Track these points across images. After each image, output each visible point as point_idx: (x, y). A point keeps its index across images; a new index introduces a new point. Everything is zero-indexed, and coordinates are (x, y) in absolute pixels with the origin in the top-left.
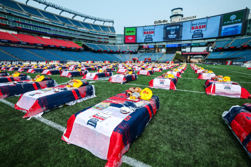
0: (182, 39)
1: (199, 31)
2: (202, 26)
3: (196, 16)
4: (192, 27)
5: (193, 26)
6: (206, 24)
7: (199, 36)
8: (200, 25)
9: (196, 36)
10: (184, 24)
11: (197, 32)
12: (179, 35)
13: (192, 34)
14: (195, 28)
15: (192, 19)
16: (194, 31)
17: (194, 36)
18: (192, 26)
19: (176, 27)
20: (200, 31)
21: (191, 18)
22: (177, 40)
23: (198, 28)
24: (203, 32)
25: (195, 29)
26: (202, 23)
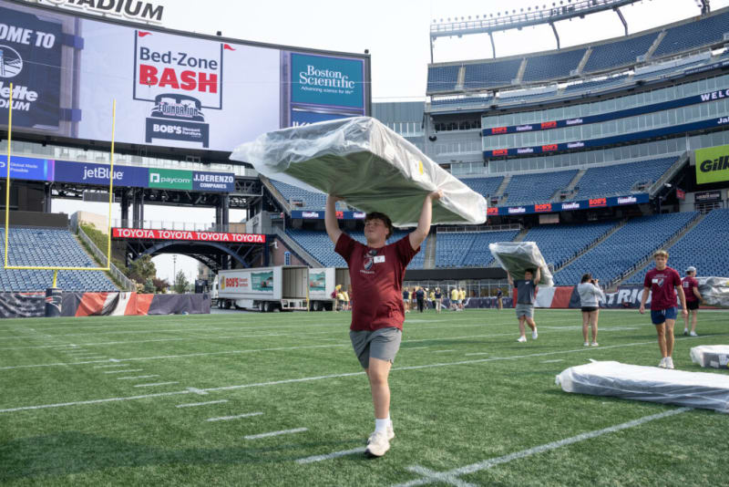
0: (84, 133)
1: (184, 102)
2: (197, 79)
3: (160, 9)
4: (143, 67)
5: (150, 63)
6: (217, 72)
7: (186, 131)
8: (188, 68)
9: (170, 129)
10: (89, 30)
11: (172, 102)
12: (57, 100)
13: (147, 110)
14: (159, 76)
15: (138, 18)
16: (158, 99)
17: (156, 128)
18: (140, 62)
19: (33, 38)
20: (192, 105)
21: (132, 9)
22: (39, 128)
23: (180, 81)
24: (203, 110)
25: (162, 85)
26: (199, 63)
